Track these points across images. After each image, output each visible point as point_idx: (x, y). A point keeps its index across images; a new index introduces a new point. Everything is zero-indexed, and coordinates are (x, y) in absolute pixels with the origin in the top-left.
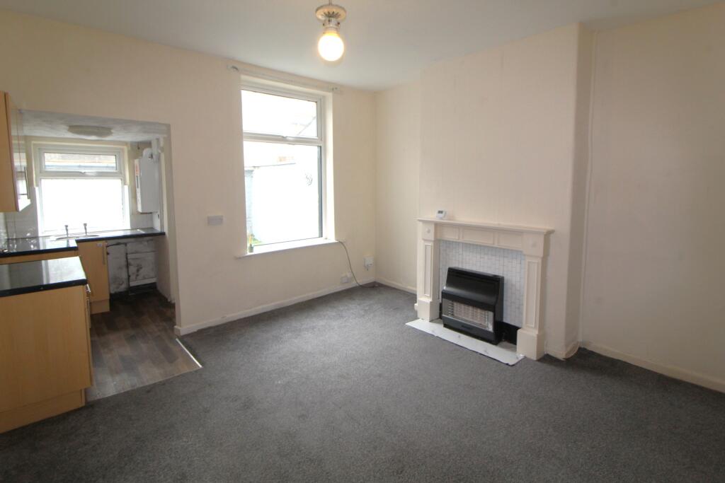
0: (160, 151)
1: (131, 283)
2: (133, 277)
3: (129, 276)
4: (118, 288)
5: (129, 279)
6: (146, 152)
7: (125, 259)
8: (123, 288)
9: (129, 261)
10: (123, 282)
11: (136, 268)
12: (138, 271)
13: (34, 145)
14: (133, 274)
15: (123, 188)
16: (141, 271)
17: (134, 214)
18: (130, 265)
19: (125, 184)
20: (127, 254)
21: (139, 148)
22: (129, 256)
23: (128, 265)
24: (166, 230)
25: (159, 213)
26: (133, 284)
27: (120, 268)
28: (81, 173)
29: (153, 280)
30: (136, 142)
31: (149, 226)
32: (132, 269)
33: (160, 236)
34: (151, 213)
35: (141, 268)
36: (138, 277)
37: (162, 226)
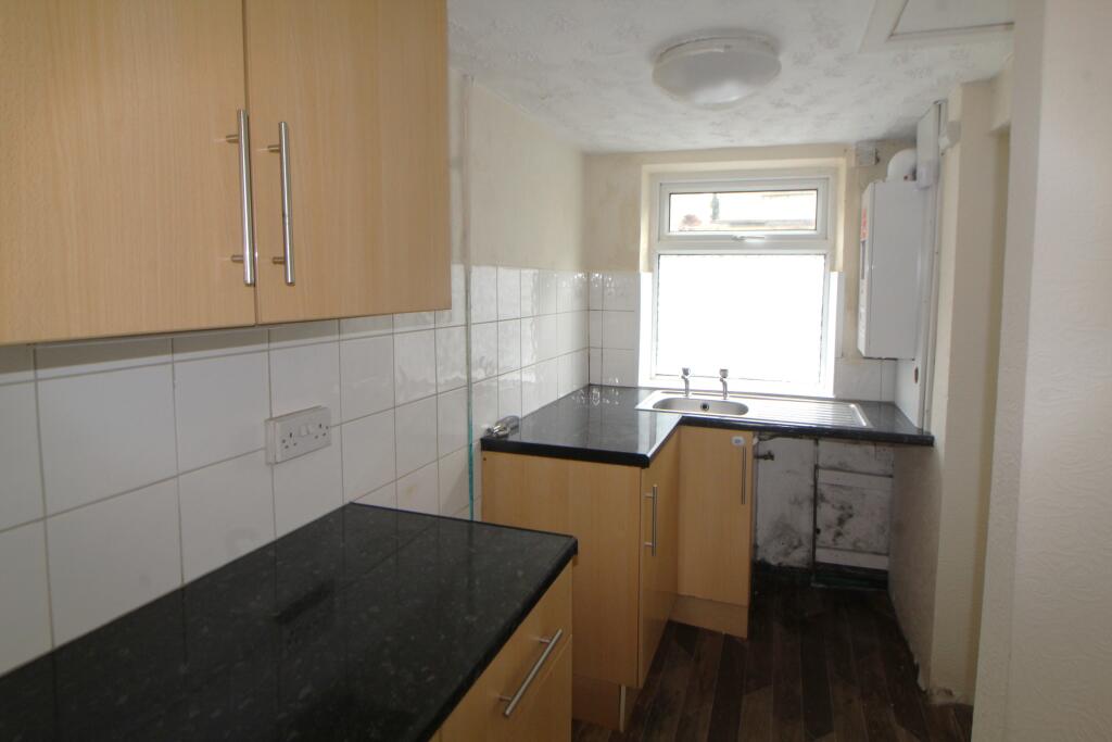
0: (945, 141)
1: (818, 551)
2: (826, 536)
3: (817, 531)
4: (787, 554)
5: (814, 539)
6: (898, 163)
7: (812, 483)
8: (798, 558)
9: (819, 487)
10: (800, 544)
11: (838, 513)
12: (841, 521)
13: (652, 175)
14: (829, 527)
15: (826, 278)
16: (849, 526)
17: (847, 357)
18: (823, 499)
19: (832, 269)
20: (817, 467)
21: (878, 160)
22: (823, 476)
23: (816, 499)
24: (938, 430)
25: (918, 364)
26: (823, 556)
27: (797, 502)
28: (735, 238)
29: (880, 563)
30: (870, 141)
31: (886, 398)
32: (827, 513)
33: (916, 450)
34: (895, 359)
35: (851, 516)
36: (840, 540)
37: (925, 411)
